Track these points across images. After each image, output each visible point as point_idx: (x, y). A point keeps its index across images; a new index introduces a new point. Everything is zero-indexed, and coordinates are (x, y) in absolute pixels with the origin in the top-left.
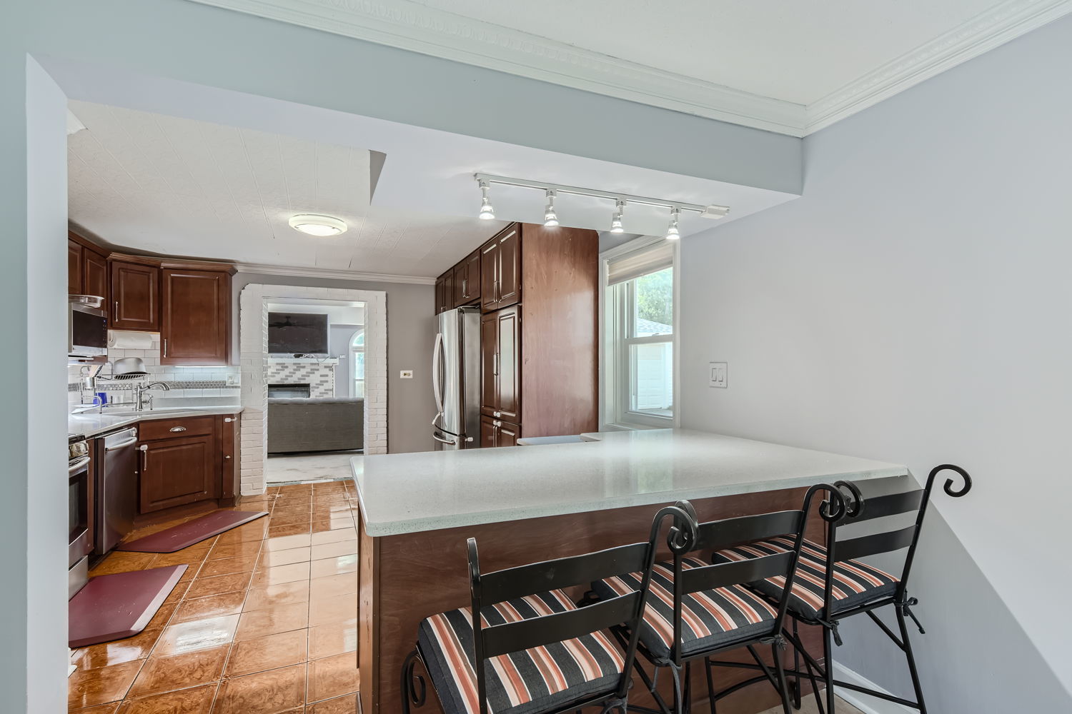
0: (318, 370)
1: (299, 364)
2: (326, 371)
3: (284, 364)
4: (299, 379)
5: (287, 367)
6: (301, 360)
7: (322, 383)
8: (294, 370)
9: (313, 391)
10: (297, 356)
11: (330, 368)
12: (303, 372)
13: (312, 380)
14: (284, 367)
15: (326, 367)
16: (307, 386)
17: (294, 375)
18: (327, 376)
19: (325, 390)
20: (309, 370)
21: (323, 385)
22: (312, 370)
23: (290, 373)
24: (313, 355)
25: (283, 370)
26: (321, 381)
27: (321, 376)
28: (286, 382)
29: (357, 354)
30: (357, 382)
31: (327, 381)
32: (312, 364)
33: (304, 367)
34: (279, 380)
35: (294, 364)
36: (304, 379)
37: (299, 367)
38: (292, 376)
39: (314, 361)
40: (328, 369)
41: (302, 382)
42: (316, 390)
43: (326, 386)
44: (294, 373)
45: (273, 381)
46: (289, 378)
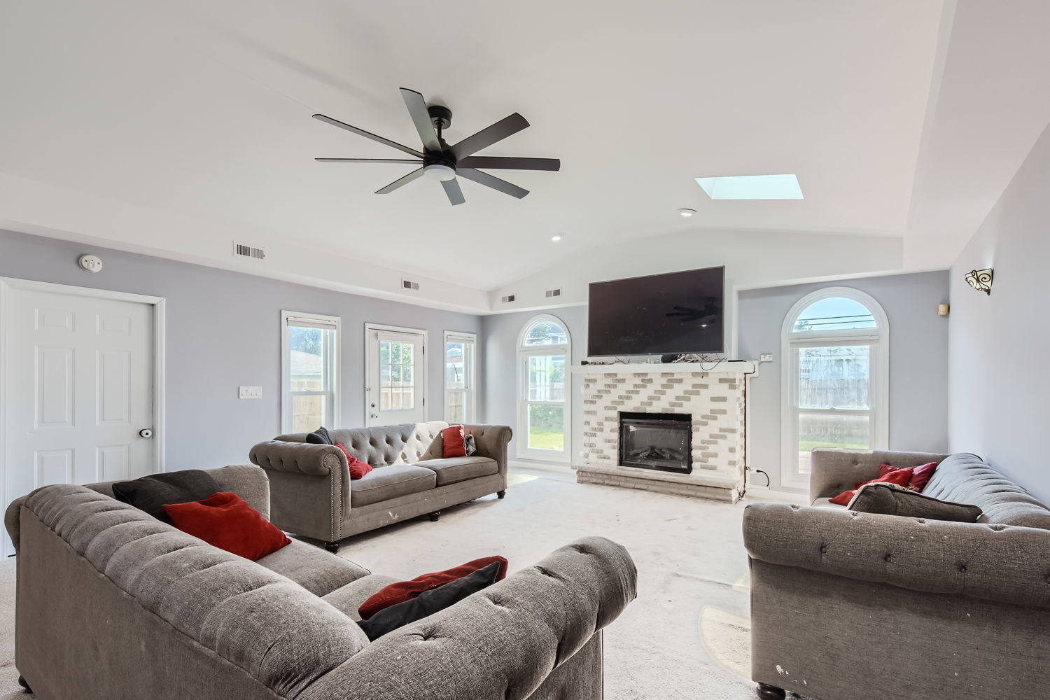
0: (706, 387)
1: (673, 374)
2: (723, 390)
3: (646, 374)
4: (673, 405)
5: (650, 381)
6: (676, 367)
7: (714, 414)
8: (663, 386)
9: (698, 430)
10: (666, 360)
11: (731, 382)
12: (678, 390)
13: (695, 407)
14: (646, 380)
15: (721, 381)
16: (687, 418)
17: (662, 397)
18: (724, 399)
19: (721, 430)
20: (689, 388)
21: (715, 418)
22: (694, 386)
23: (656, 391)
24: (695, 356)
25: (644, 387)
26: (712, 411)
27: (713, 399)
28: (650, 410)
29: (802, 350)
30: (801, 416)
31: (724, 412)
32: (695, 374)
33: (680, 381)
34: (638, 405)
35: (664, 374)
36: (681, 405)
37: (672, 381)
38: (659, 399)
39: (696, 367)
40: (726, 385)
41: (677, 410)
42: (702, 428)
43: (722, 421)
44: (663, 393)
45: (629, 407)
46: (655, 403)
